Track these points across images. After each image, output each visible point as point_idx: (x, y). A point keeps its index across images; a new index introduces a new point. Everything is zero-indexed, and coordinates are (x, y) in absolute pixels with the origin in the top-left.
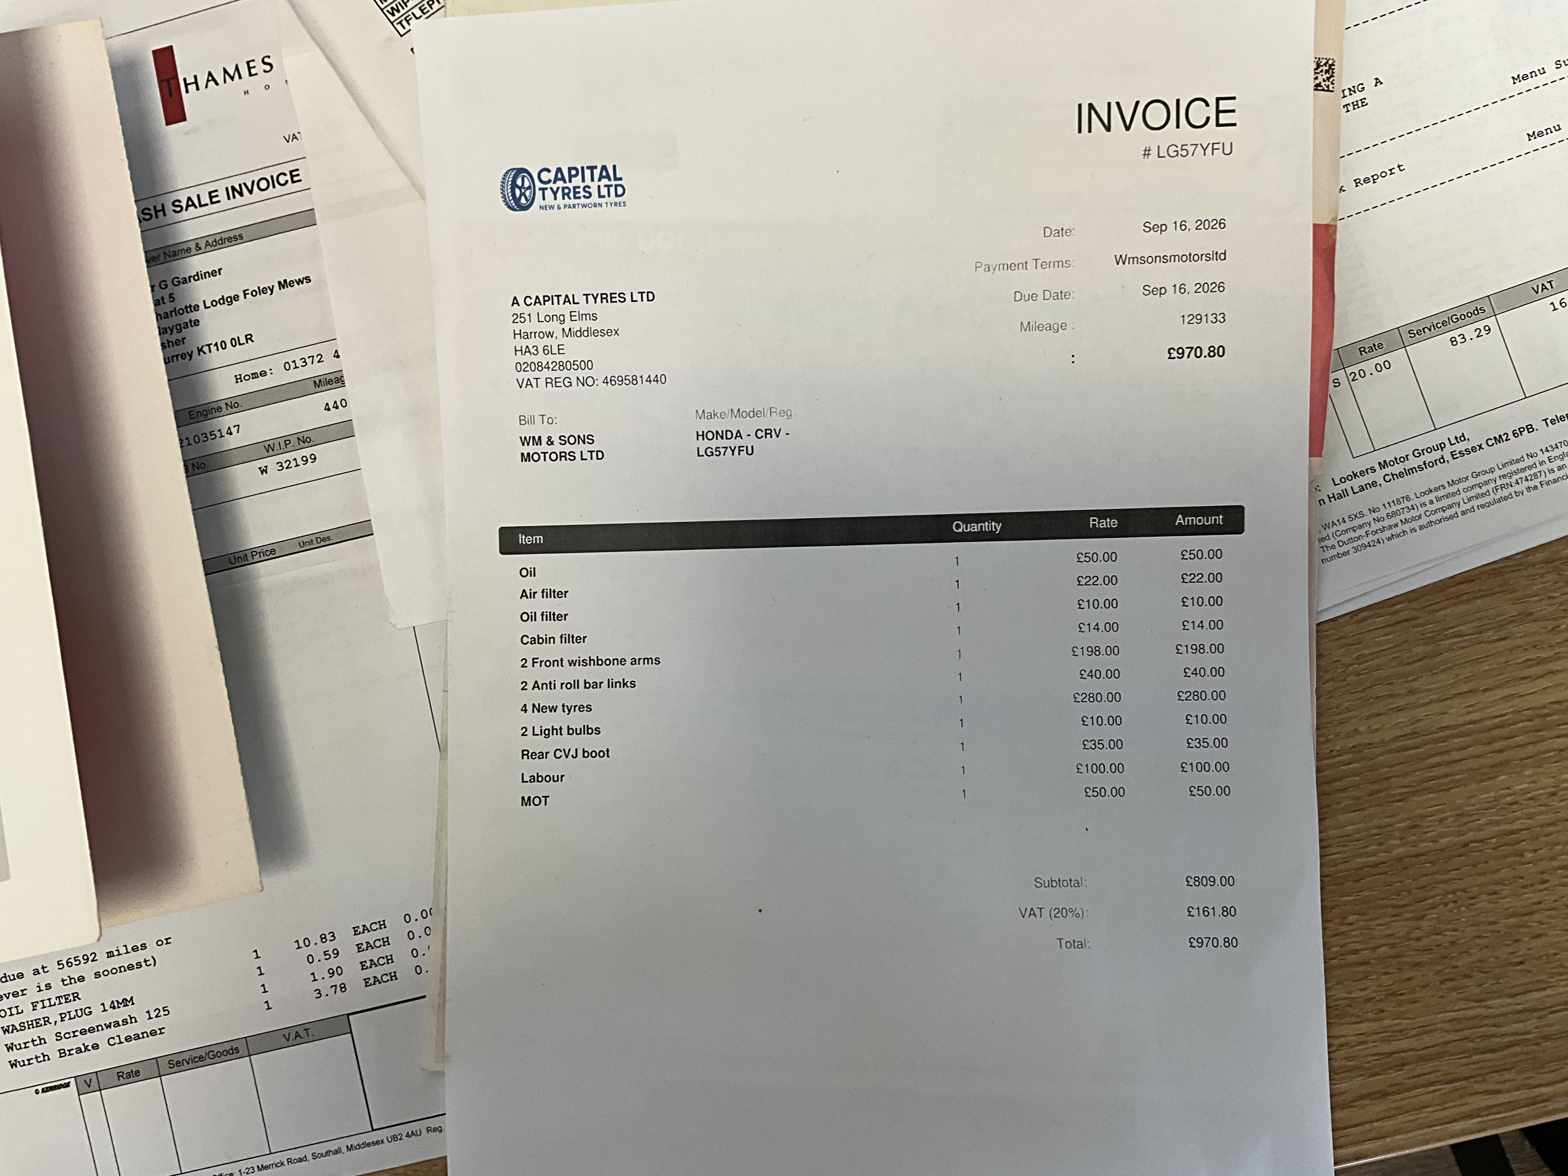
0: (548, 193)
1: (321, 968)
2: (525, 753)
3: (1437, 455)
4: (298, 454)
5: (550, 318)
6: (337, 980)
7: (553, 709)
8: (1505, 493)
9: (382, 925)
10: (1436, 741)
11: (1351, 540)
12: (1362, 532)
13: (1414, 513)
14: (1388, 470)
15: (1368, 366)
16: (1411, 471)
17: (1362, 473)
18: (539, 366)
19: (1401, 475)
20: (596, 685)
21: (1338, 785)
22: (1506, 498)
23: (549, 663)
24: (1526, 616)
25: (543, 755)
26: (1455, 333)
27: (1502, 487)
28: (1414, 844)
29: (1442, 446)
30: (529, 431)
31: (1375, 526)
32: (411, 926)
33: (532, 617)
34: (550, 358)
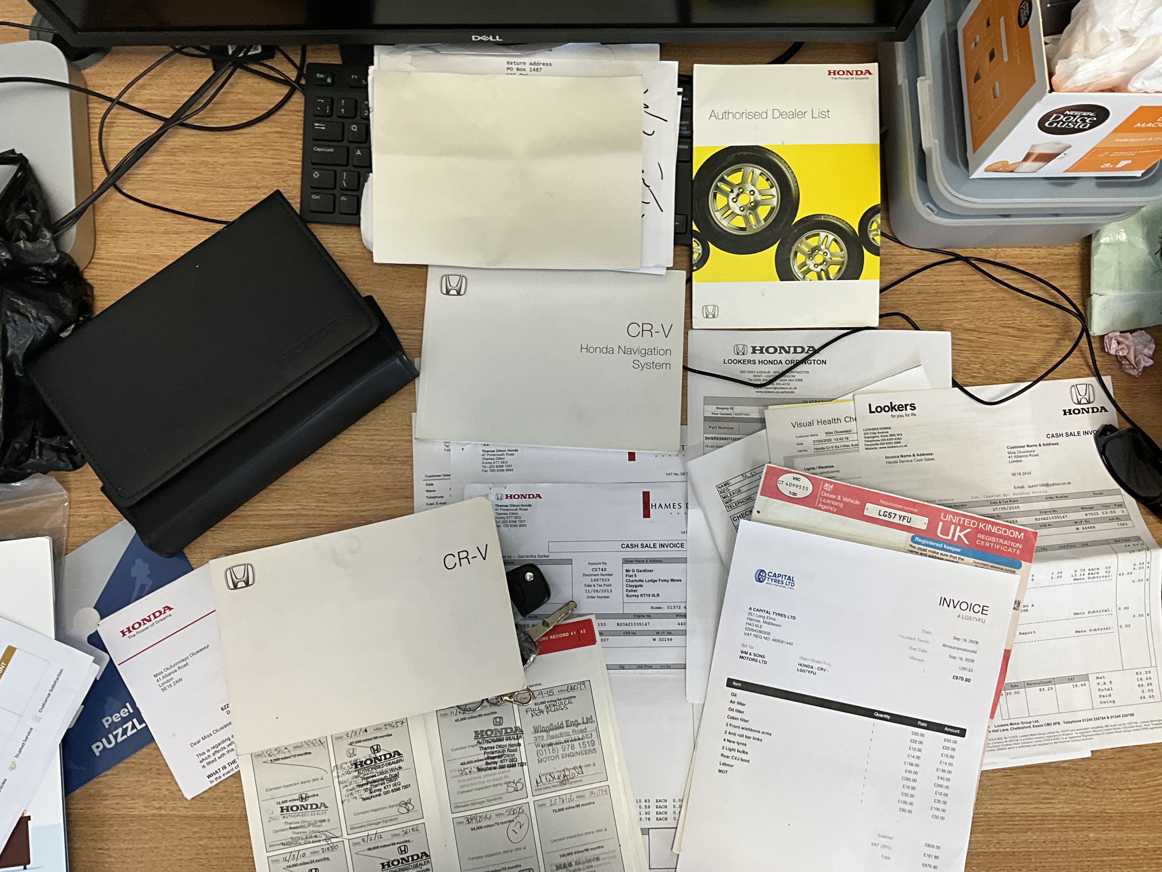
0: (770, 580)
1: (643, 811)
2: (722, 755)
3: (1028, 725)
4: (667, 637)
5: (760, 616)
6: (648, 816)
7: (734, 742)
8: (1047, 742)
9: (666, 801)
10: (1011, 817)
11: (997, 746)
12: (1000, 744)
13: (1018, 742)
14: (1012, 726)
15: (1013, 691)
16: (1019, 728)
17: (1004, 725)
18: (753, 630)
19: (1016, 729)
20: (749, 738)
21: (978, 824)
22: (1047, 744)
23: (735, 727)
24: (1047, 783)
25: (728, 757)
26: (1042, 687)
27: (1047, 740)
28: (998, 848)
29: (1030, 723)
30: (744, 649)
31: (1005, 743)
32: (675, 804)
33: (733, 710)
34: (757, 628)
